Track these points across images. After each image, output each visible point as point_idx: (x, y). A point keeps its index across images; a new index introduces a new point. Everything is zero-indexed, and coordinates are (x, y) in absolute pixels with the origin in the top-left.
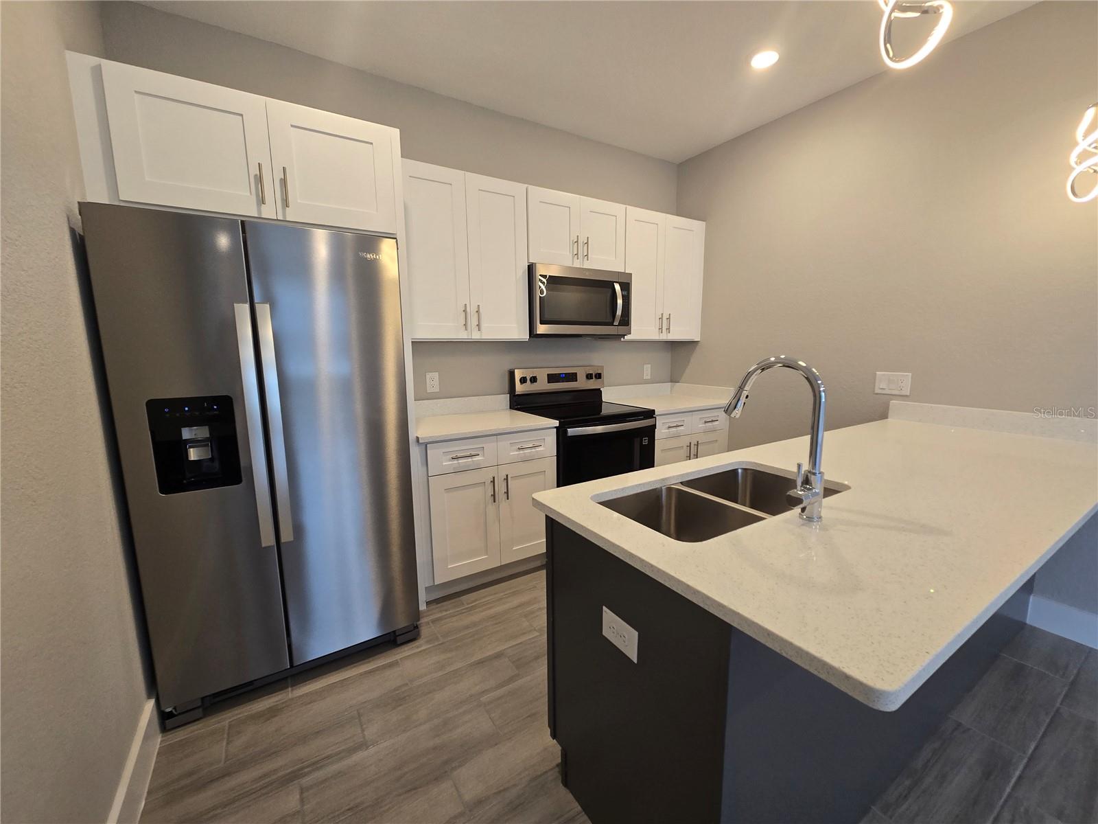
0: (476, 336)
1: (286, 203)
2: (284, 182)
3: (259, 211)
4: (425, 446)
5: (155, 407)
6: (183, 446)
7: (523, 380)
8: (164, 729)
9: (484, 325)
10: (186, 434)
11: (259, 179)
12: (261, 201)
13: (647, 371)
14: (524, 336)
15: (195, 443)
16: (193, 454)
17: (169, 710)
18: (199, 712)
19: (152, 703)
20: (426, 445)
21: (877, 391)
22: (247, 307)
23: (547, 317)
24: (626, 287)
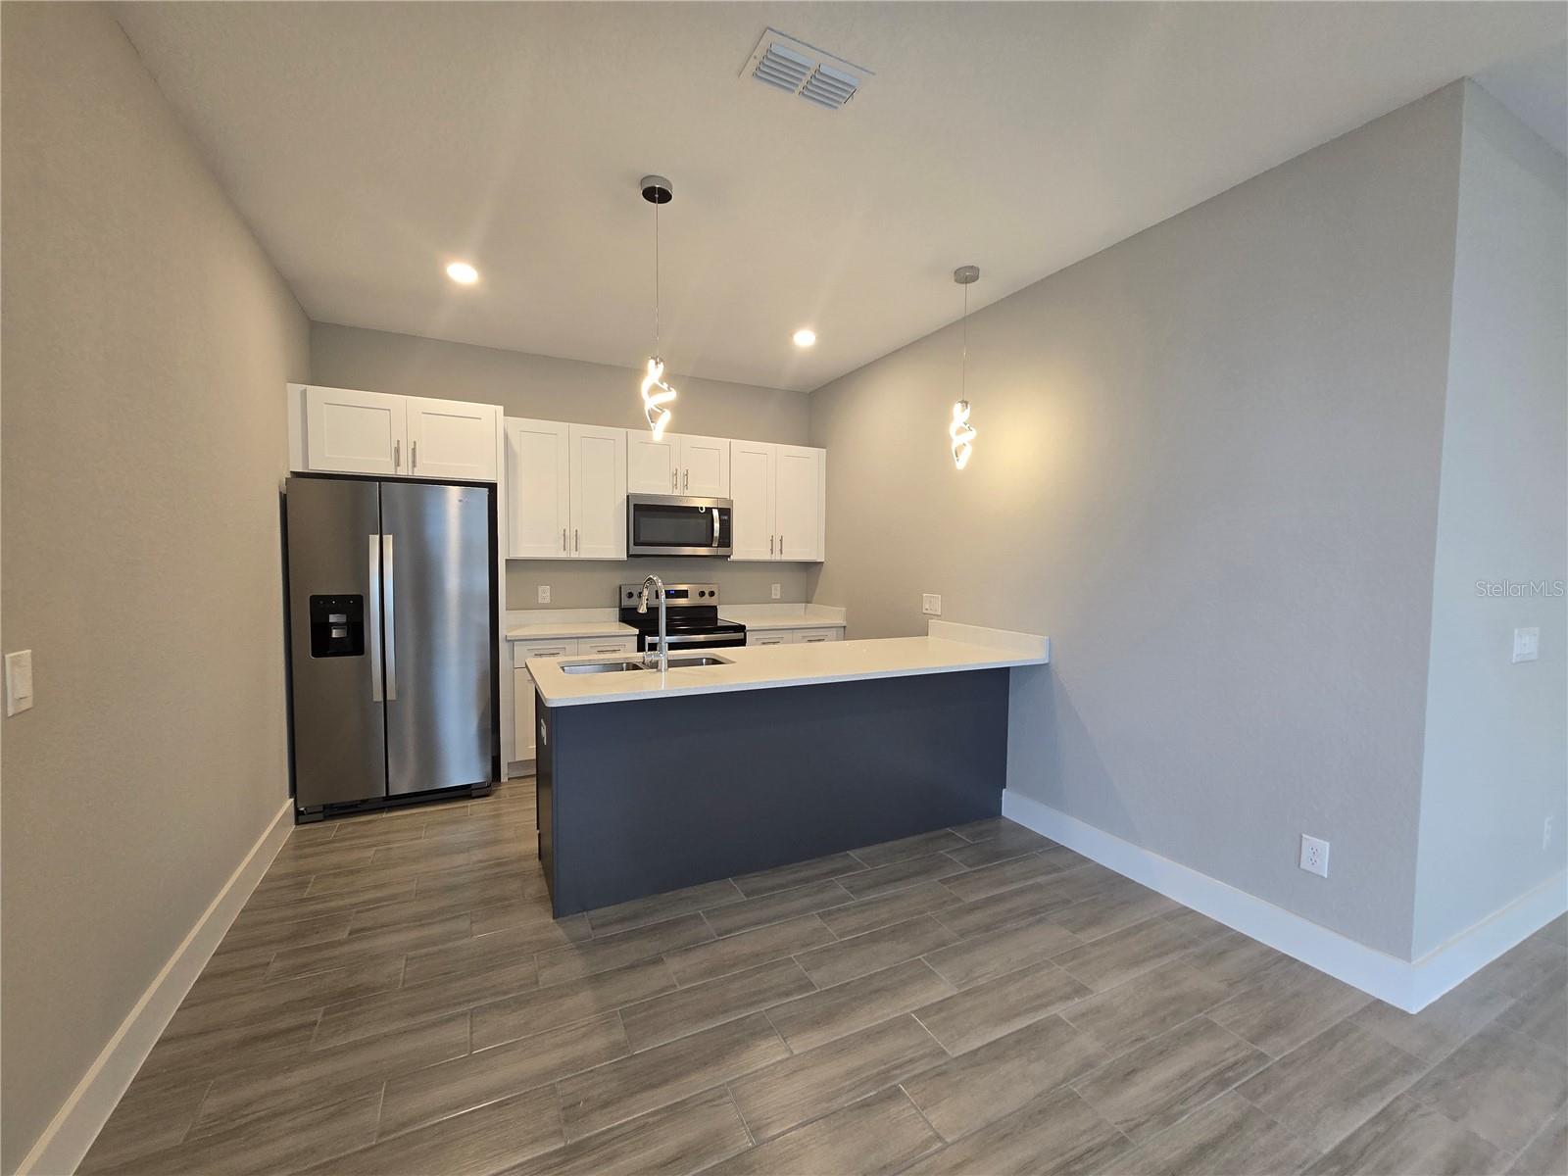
0: (574, 555)
1: (414, 465)
2: (414, 450)
3: (396, 471)
4: (511, 642)
5: (315, 600)
6: (329, 627)
7: (630, 595)
8: (297, 823)
9: (583, 545)
10: (333, 618)
11: (397, 450)
12: (398, 464)
13: (776, 591)
14: (624, 556)
15: (336, 625)
16: (335, 634)
17: (302, 809)
18: (321, 816)
19: (292, 800)
20: (513, 641)
21: (925, 611)
22: (378, 537)
23: (642, 539)
24: (726, 513)
